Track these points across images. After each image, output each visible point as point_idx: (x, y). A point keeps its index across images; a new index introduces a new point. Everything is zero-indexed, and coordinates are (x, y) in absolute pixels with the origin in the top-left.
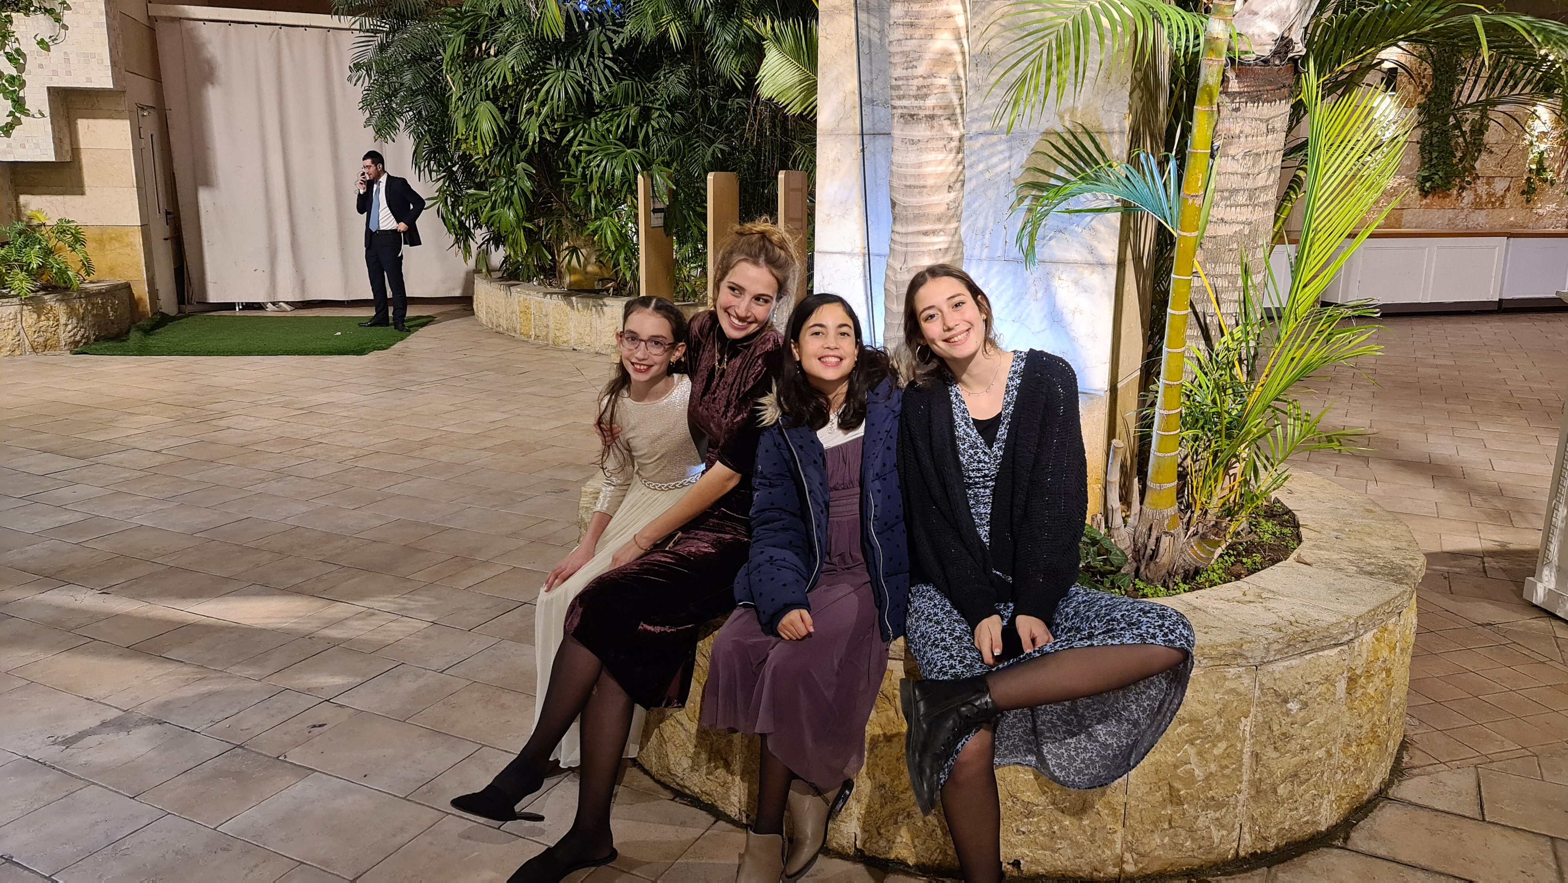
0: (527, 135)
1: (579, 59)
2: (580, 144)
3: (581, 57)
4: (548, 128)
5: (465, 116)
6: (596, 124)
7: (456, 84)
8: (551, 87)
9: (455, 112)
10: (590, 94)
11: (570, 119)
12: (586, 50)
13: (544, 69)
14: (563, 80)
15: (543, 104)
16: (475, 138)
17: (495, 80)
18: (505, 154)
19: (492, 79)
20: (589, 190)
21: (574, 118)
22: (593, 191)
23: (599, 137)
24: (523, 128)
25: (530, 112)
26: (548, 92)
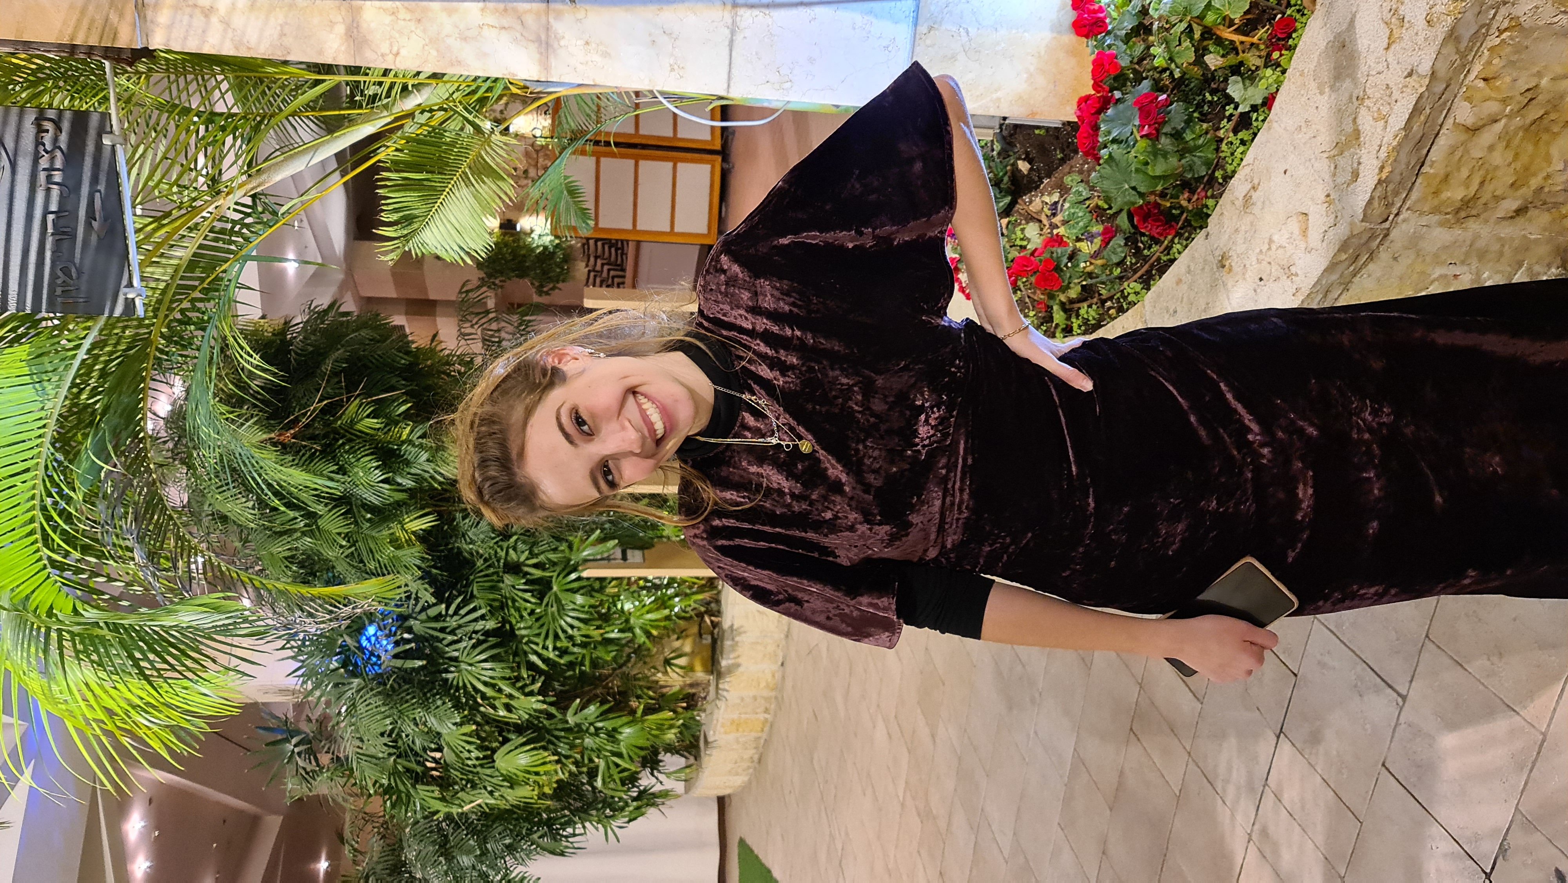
0: (535, 711)
1: (447, 646)
2: (545, 648)
3: (445, 642)
4: (526, 685)
5: (511, 787)
6: (525, 628)
7: (473, 798)
8: (479, 679)
9: (507, 800)
10: (487, 633)
11: (517, 659)
12: (437, 637)
13: (457, 689)
14: (471, 665)
15: (500, 691)
16: (537, 774)
17: (472, 748)
18: (557, 738)
19: (469, 751)
20: (600, 639)
21: (516, 654)
22: (602, 635)
23: (538, 624)
24: (527, 717)
25: (508, 708)
26: (485, 684)
